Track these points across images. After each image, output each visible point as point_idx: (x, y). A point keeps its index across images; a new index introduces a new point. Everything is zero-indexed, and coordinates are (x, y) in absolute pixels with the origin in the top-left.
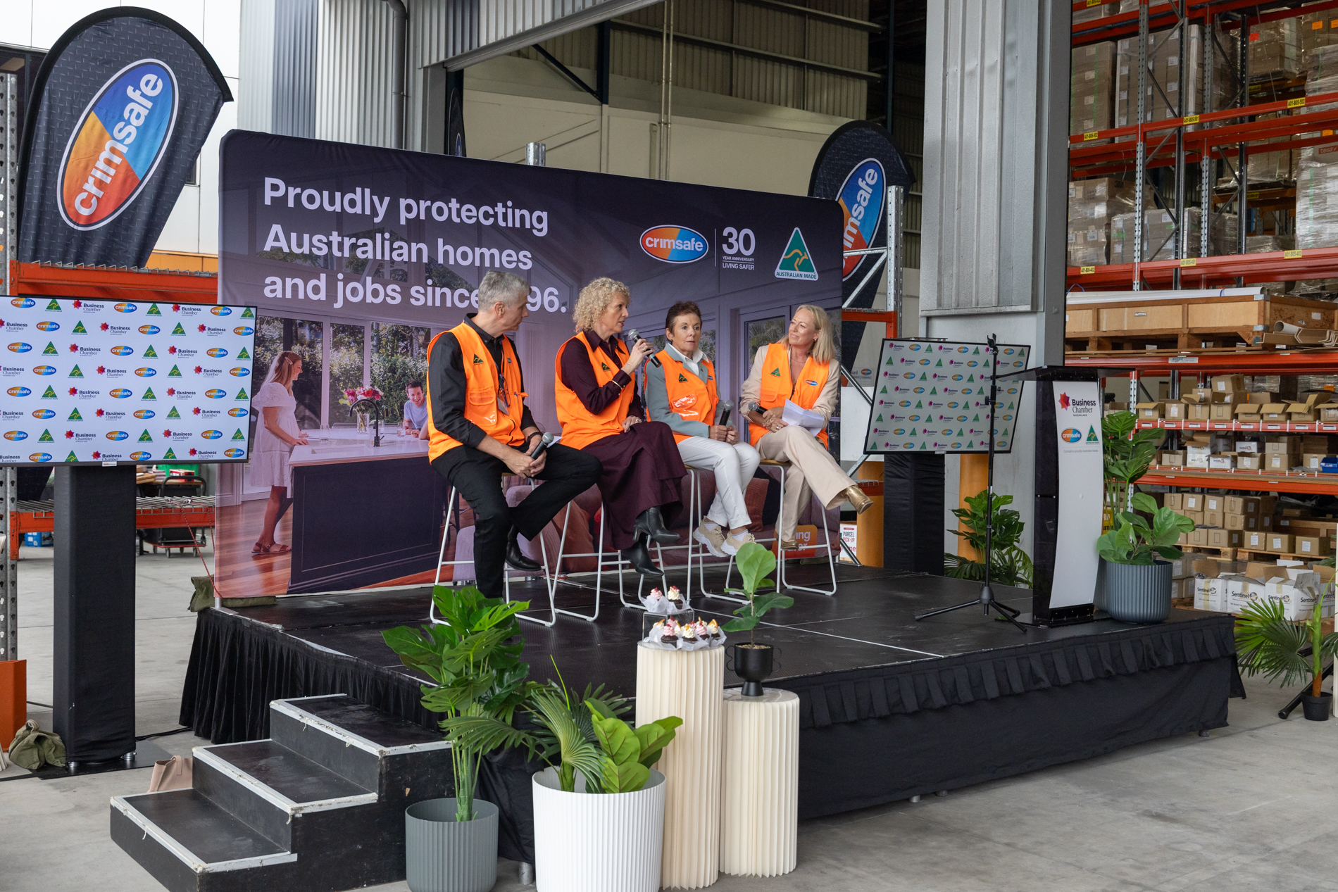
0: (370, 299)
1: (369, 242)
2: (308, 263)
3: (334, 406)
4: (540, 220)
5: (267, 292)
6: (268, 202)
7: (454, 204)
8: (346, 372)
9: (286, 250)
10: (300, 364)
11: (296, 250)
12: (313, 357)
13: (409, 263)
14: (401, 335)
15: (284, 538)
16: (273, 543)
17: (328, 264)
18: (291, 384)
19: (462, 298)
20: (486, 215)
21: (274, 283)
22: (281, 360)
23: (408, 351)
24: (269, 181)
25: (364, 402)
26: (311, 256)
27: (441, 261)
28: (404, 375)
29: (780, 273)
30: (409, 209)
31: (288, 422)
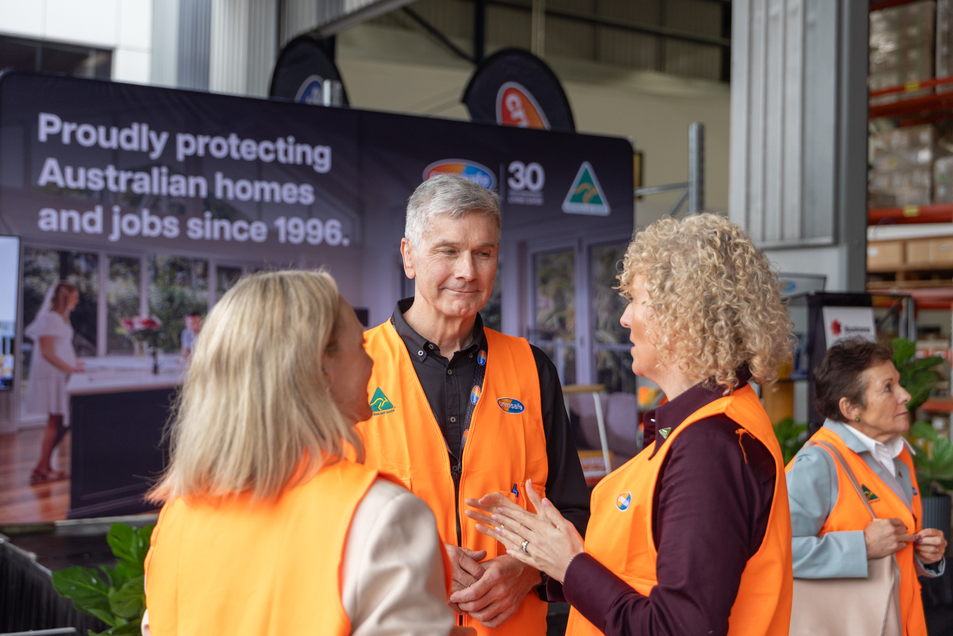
0: (147, 231)
1: (145, 176)
2: (84, 197)
3: (112, 334)
4: (322, 156)
5: (42, 225)
6: (43, 137)
7: (234, 140)
8: (123, 303)
9: (61, 183)
10: (75, 294)
11: (72, 184)
12: (89, 288)
13: (187, 198)
14: (178, 266)
15: (61, 465)
16: (49, 469)
17: (104, 198)
18: (67, 313)
19: (241, 231)
20: (267, 151)
21: (48, 216)
22: (58, 291)
23: (186, 282)
24: (44, 118)
25: (141, 332)
26: (87, 191)
27: (219, 194)
28: (182, 304)
29: (569, 206)
30: (187, 144)
31: (65, 351)
